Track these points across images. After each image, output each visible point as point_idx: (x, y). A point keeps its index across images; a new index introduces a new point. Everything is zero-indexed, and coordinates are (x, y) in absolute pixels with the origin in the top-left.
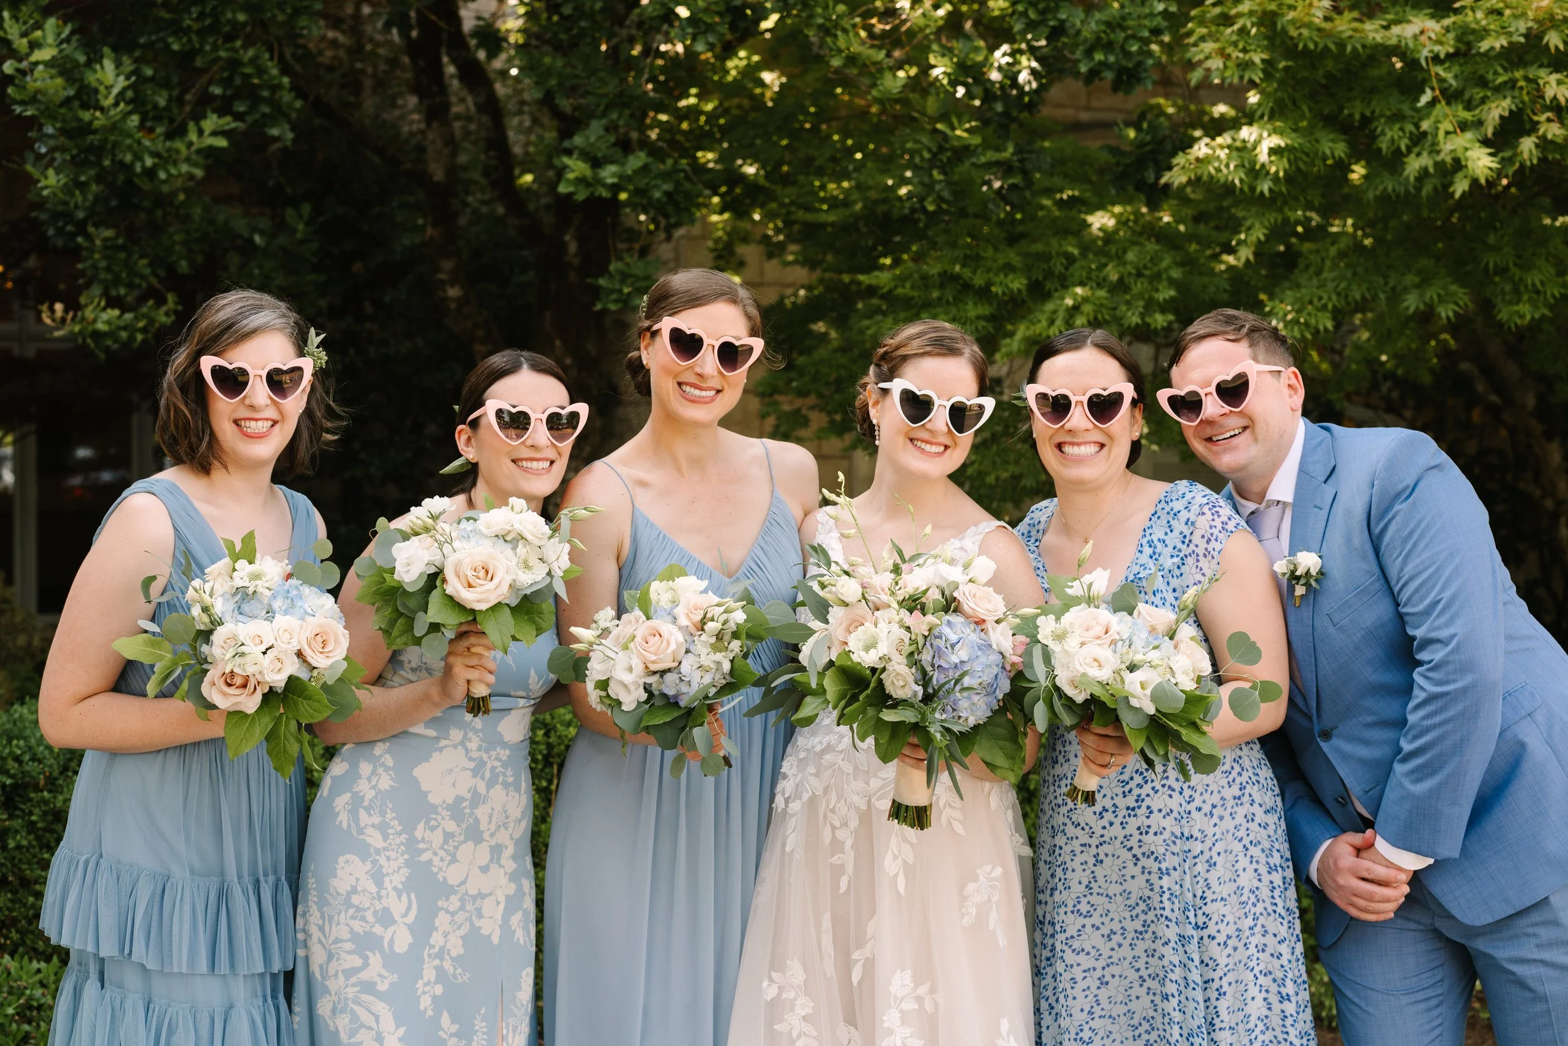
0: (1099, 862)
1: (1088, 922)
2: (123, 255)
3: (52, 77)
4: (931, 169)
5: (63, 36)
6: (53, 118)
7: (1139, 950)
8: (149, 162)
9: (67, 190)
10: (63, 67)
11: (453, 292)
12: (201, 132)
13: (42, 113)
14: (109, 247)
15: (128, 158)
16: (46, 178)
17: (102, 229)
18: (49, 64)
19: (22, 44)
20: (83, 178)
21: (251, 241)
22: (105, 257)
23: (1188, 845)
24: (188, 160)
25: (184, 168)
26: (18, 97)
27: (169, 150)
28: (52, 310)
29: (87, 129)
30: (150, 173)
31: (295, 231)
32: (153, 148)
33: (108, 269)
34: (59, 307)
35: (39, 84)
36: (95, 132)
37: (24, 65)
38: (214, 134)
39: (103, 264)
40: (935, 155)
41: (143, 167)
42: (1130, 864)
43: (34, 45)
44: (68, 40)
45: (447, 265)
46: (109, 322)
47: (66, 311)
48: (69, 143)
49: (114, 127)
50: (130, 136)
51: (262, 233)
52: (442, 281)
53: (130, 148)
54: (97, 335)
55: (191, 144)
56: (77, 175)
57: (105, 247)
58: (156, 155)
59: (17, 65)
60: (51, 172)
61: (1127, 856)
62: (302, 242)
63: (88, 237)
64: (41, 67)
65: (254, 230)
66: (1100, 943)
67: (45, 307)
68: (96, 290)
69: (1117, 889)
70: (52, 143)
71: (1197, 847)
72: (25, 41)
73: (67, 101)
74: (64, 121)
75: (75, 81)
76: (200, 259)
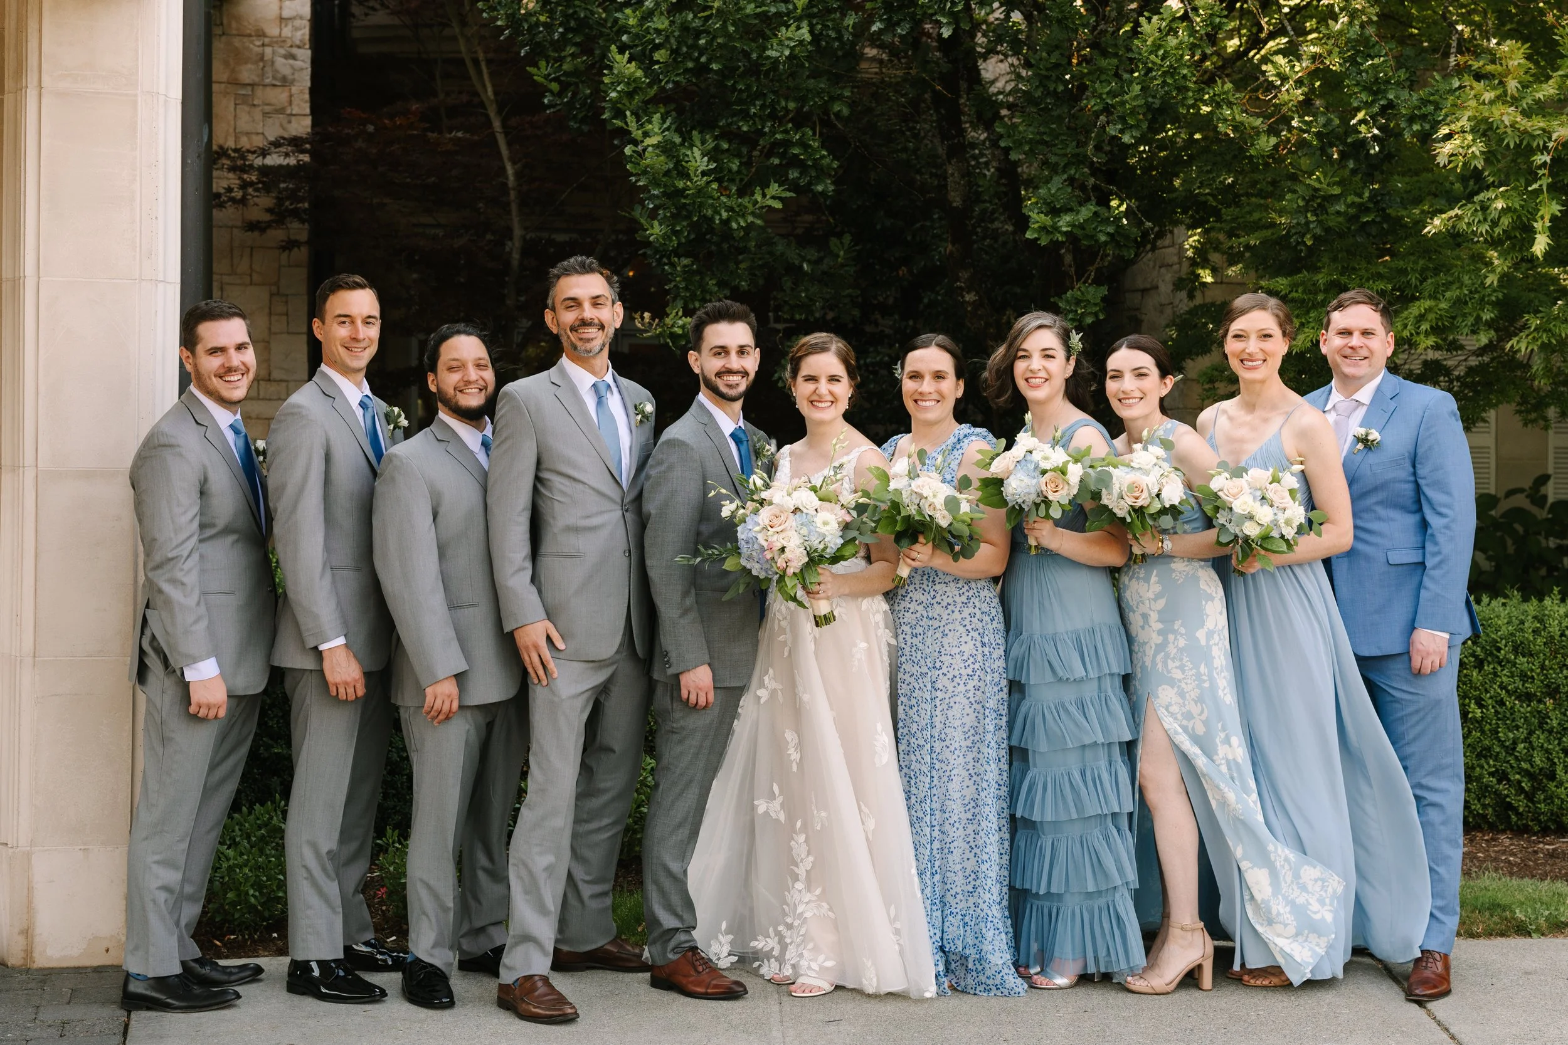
0: (945, 635)
1: (940, 672)
2: (697, 278)
3: (658, 156)
4: (1307, 211)
5: (665, 126)
6: (657, 185)
7: (970, 686)
8: (725, 215)
9: (666, 236)
10: (666, 148)
11: (969, 297)
12: (764, 196)
13: (650, 182)
14: (688, 273)
15: (710, 212)
16: (652, 227)
17: (682, 259)
18: (655, 146)
19: (637, 134)
20: (678, 228)
21: (801, 267)
22: (684, 279)
23: (931, 623)
24: (753, 214)
25: (750, 219)
26: (634, 171)
27: (740, 205)
28: (642, 318)
29: (681, 193)
30: (726, 223)
31: (838, 256)
32: (729, 204)
33: (686, 288)
34: (647, 315)
35: (648, 161)
36: (686, 197)
37: (640, 148)
38: (773, 198)
39: (682, 285)
40: (1307, 202)
41: (720, 219)
42: (964, 635)
43: (646, 134)
44: (668, 129)
45: (965, 275)
46: (683, 327)
47: (653, 318)
48: (669, 203)
49: (700, 191)
50: (712, 197)
51: (809, 262)
52: (961, 288)
53: (712, 205)
54: (673, 336)
55: (756, 202)
56: (674, 225)
57: (685, 272)
58: (730, 209)
59: (634, 148)
60: (656, 223)
61: (962, 629)
62: (843, 266)
63: (673, 265)
64: (650, 149)
65: (804, 259)
66: (947, 683)
67: (637, 316)
68: (680, 303)
69: (957, 650)
70: (657, 202)
71: (936, 624)
72: (640, 132)
73: (667, 173)
74: (665, 186)
75: (673, 157)
76: (761, 282)
